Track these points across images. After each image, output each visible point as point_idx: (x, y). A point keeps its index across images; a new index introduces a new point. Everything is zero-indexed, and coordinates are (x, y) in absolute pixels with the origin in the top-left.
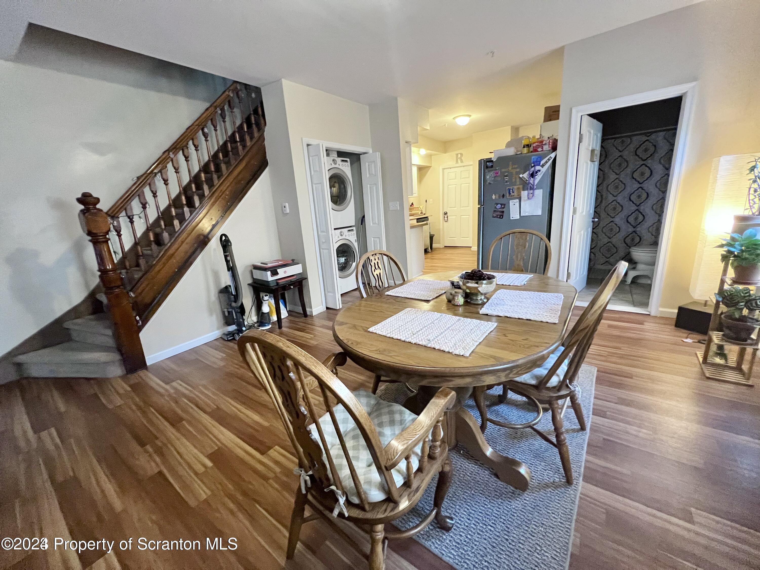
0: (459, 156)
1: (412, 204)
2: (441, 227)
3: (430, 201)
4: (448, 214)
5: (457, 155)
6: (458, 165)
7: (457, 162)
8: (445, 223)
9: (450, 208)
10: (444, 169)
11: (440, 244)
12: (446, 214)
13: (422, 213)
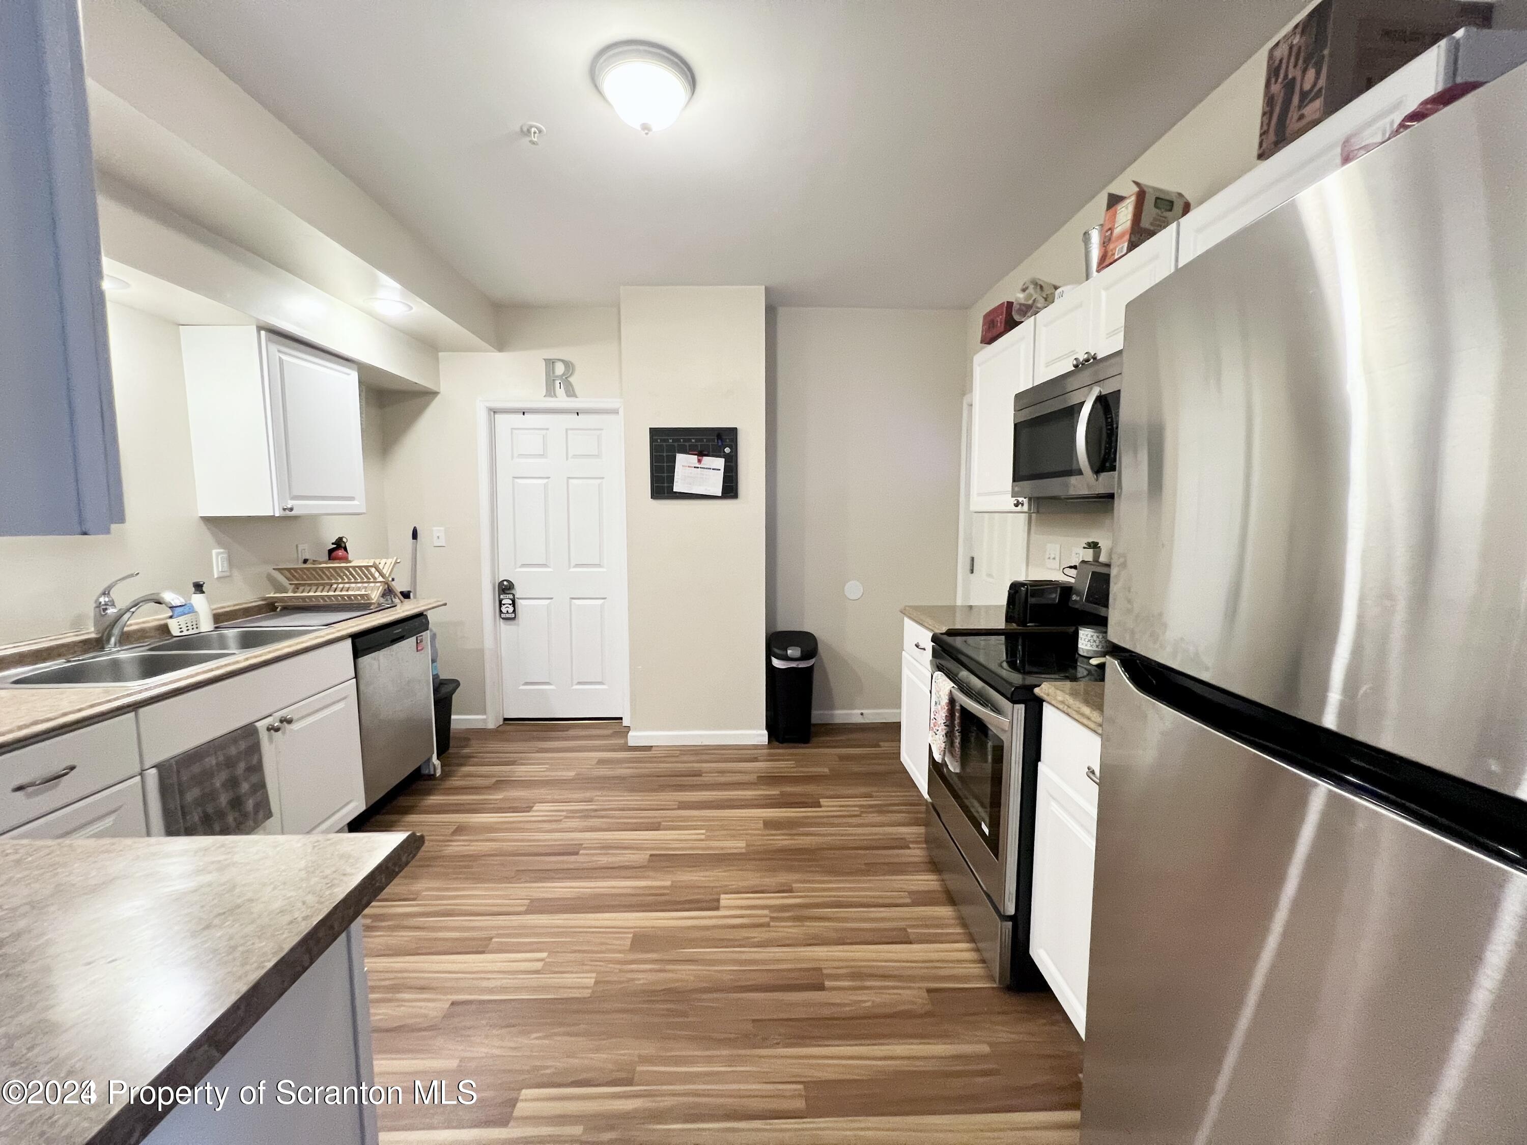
0: (560, 369)
1: (340, 544)
2: (488, 643)
3: (433, 535)
4: (519, 592)
5: (550, 363)
6: (551, 403)
7: (550, 392)
8: (504, 627)
9: (523, 565)
10: (495, 412)
11: (484, 713)
12: (506, 588)
13: (388, 592)
